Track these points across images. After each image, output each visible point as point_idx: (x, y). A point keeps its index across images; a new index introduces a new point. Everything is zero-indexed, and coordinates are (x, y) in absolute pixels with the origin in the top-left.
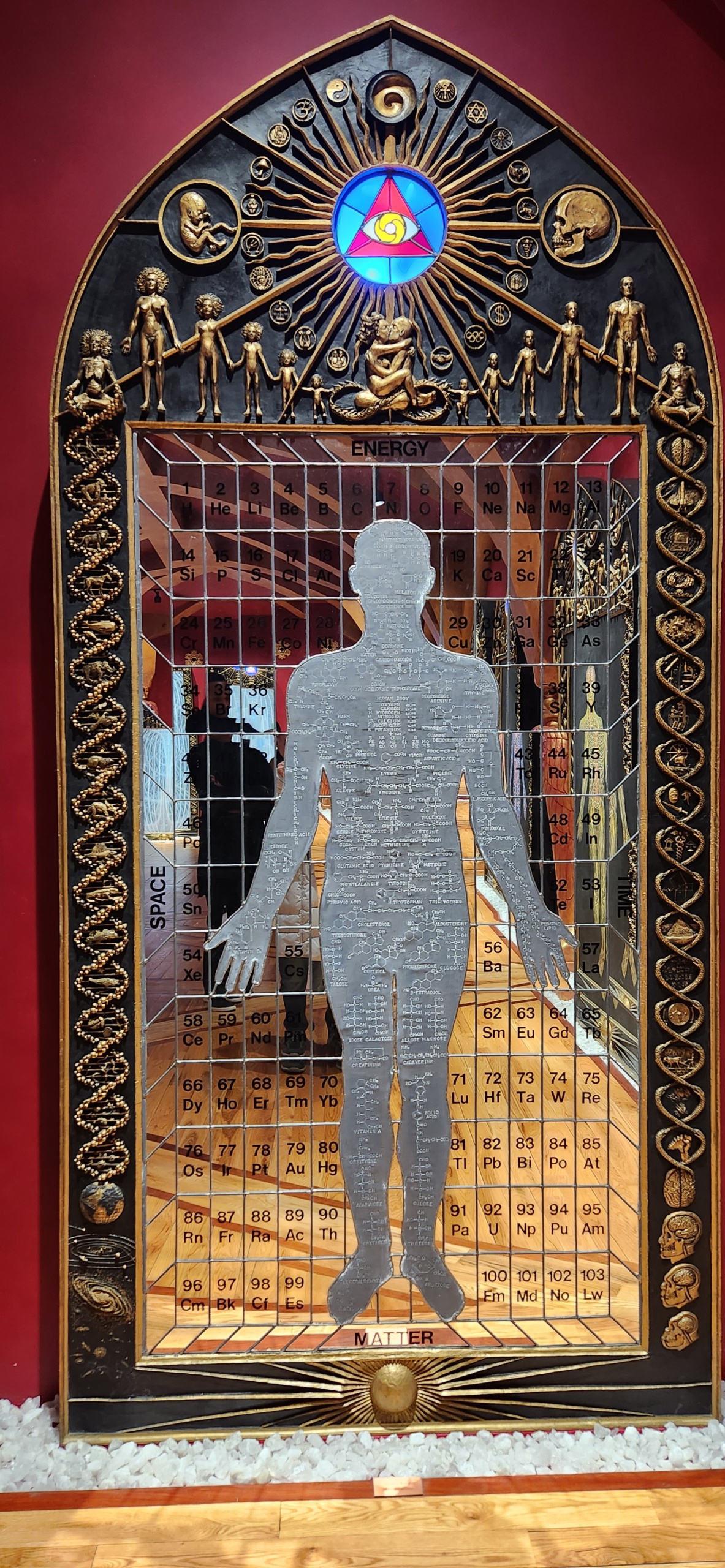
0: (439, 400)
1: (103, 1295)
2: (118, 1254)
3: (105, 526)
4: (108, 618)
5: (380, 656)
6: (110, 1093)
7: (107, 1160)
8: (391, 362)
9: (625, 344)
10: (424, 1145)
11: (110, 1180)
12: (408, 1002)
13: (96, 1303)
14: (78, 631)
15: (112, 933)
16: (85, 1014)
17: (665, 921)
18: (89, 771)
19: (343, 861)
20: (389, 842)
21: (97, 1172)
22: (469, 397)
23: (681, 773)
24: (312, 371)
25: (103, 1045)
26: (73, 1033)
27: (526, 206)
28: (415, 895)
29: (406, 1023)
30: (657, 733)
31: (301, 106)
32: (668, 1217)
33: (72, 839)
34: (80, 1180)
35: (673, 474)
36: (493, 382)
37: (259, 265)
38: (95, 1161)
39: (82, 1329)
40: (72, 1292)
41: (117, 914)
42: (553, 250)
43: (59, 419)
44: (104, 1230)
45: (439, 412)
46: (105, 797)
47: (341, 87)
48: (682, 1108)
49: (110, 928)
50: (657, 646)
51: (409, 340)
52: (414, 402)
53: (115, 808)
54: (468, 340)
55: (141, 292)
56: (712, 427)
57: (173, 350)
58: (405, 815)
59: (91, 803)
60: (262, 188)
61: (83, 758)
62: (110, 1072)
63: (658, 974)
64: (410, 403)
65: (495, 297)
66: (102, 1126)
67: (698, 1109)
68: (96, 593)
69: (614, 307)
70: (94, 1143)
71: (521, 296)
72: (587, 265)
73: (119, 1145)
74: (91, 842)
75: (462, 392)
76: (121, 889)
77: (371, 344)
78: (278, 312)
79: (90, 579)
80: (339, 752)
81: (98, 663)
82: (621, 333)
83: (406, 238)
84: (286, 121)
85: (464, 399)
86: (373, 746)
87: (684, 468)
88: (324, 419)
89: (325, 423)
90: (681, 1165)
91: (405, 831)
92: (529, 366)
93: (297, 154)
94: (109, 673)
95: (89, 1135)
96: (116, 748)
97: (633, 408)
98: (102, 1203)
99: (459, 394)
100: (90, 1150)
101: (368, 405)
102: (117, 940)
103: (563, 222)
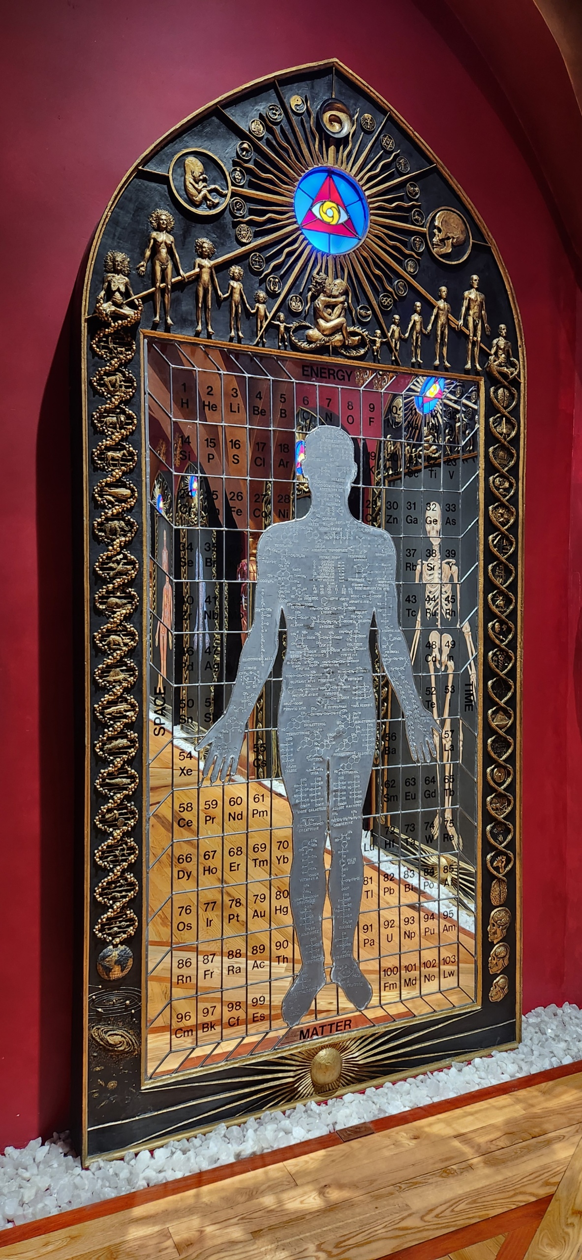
0: (362, 343)
1: (116, 1037)
2: (128, 1002)
3: (123, 412)
4: (124, 486)
5: (321, 525)
6: (123, 871)
7: (119, 927)
8: (333, 311)
9: (474, 321)
10: (346, 884)
11: (121, 943)
12: (337, 780)
13: (111, 1045)
14: (101, 496)
15: (124, 742)
16: (104, 809)
17: (493, 713)
18: (107, 610)
19: (294, 678)
20: (325, 663)
21: (110, 938)
22: (382, 343)
23: (502, 613)
24: (278, 311)
25: (117, 833)
26: (94, 826)
27: (418, 215)
28: (342, 701)
29: (336, 796)
30: (489, 586)
31: (273, 109)
32: (493, 913)
33: (94, 666)
34: (99, 945)
35: (499, 412)
36: (397, 335)
37: (243, 223)
38: (109, 929)
39: (98, 1069)
40: (92, 1038)
41: (129, 726)
42: (433, 248)
43: (87, 320)
44: (117, 984)
45: (362, 351)
46: (120, 631)
47: (300, 102)
48: (501, 838)
49: (122, 738)
50: (490, 527)
51: (344, 297)
52: (347, 342)
53: (129, 641)
54: (381, 303)
55: (153, 228)
56: (520, 383)
57: (180, 278)
58: (337, 643)
59: (108, 636)
60: (246, 165)
61: (104, 599)
62: (123, 855)
63: (489, 749)
64: (345, 342)
65: (399, 276)
66: (115, 899)
67: (510, 837)
68: (115, 465)
69: (466, 293)
70: (110, 914)
71: (414, 277)
72: (453, 263)
73: (130, 913)
74: (109, 667)
75: (377, 339)
76: (133, 705)
77: (319, 295)
78: (256, 261)
79: (110, 454)
80: (293, 596)
81: (116, 522)
82: (471, 312)
83: (340, 222)
84: (261, 117)
85: (378, 345)
86: (315, 592)
87: (505, 408)
88: (285, 346)
89: (285, 350)
90: (500, 876)
91: (336, 655)
92: (418, 327)
93: (269, 143)
94: (125, 531)
95: (105, 908)
96: (130, 592)
97: (478, 365)
98: (118, 962)
99: (375, 340)
100: (107, 920)
101: (317, 340)
102: (129, 747)
103: (440, 231)
